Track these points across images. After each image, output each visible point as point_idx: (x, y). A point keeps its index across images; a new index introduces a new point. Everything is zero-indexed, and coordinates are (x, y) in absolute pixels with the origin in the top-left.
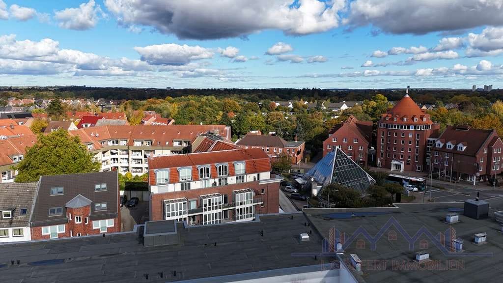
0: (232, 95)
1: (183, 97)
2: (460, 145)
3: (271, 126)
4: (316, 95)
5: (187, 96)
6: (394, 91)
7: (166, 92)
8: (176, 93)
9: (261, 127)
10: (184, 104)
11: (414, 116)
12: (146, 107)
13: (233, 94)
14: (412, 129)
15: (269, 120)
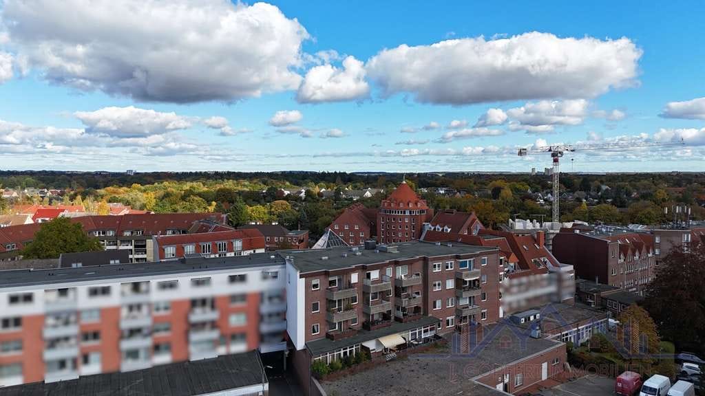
0: (226, 180)
1: (156, 184)
2: (446, 228)
3: (275, 217)
4: (338, 179)
5: (162, 183)
6: (441, 175)
7: (130, 177)
8: (145, 178)
9: (263, 218)
10: (161, 193)
11: (410, 201)
12: (108, 197)
13: (228, 179)
14: (407, 213)
15: (273, 210)
